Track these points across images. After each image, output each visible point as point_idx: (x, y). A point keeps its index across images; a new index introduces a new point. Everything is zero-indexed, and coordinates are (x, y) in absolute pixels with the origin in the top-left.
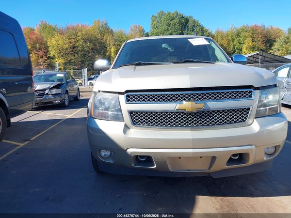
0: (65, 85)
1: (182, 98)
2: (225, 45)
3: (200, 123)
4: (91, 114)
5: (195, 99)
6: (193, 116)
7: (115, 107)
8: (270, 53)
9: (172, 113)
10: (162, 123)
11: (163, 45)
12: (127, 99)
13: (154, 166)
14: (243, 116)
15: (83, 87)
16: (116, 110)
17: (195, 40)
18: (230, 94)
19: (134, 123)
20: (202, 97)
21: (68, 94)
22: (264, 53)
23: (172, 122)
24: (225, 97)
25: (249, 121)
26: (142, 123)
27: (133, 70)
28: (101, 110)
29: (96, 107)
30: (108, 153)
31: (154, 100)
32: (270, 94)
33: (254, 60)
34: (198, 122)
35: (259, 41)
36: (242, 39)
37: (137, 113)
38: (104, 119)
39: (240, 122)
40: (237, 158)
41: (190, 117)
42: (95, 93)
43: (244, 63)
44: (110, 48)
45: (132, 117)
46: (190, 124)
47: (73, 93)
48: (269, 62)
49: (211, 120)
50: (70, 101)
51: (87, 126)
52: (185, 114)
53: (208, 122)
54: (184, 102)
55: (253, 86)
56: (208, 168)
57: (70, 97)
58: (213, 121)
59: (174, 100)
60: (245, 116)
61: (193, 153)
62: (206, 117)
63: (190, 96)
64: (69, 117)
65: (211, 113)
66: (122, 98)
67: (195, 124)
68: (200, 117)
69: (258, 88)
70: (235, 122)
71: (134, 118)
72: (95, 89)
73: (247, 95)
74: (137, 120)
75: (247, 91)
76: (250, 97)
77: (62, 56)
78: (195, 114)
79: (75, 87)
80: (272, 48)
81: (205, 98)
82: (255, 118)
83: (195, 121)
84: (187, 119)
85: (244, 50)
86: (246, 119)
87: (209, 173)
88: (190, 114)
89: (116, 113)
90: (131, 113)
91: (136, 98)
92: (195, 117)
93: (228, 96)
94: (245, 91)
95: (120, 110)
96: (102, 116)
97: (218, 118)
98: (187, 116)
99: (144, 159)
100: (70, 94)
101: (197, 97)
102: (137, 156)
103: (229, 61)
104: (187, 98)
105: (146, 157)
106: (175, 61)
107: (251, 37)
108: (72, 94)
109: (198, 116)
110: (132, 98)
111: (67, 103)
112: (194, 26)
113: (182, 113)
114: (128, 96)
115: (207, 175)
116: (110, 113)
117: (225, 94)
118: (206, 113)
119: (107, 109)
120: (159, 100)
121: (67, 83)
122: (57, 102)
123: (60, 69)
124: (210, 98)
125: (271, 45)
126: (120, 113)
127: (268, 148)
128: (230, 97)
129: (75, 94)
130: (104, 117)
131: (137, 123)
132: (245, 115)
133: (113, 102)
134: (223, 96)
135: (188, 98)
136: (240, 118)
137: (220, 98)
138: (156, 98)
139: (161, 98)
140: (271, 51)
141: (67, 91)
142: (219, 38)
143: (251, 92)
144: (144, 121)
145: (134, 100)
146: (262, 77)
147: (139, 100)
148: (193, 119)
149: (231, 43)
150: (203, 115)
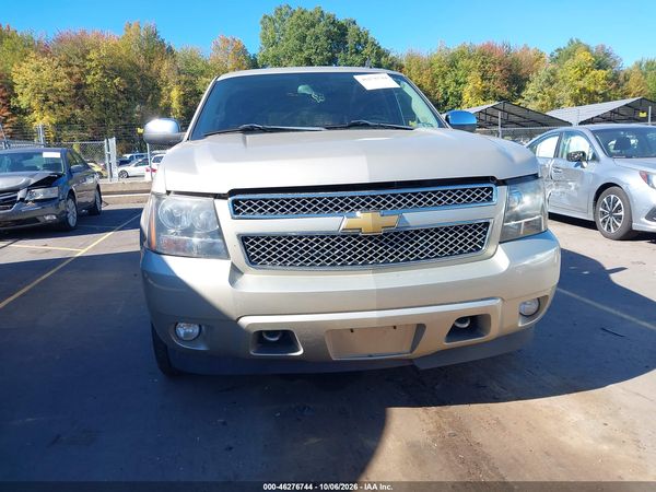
0: (65, 178)
1: (353, 204)
2: (427, 86)
3: (392, 257)
4: (149, 244)
5: (379, 206)
6: (376, 242)
7: (204, 226)
8: (519, 106)
9: (333, 237)
10: (312, 258)
11: (300, 88)
12: (234, 208)
13: (298, 350)
14: (475, 240)
15: (107, 181)
16: (208, 234)
17: (369, 79)
18: (450, 195)
19: (252, 260)
20: (394, 202)
21: (74, 199)
22: (506, 105)
23: (334, 257)
24: (440, 202)
25: (488, 249)
26: (269, 260)
27: (242, 145)
28: (172, 234)
29: (161, 228)
30: (194, 330)
31: (294, 210)
32: (526, 193)
33: (488, 120)
34: (386, 254)
35: (496, 78)
36: (461, 73)
37: (258, 239)
38: (182, 254)
39: (471, 251)
40: (467, 325)
41: (371, 245)
42: (159, 196)
43: (471, 129)
44: (170, 91)
45: (246, 247)
46: (371, 259)
47: (86, 198)
48: (518, 124)
49: (412, 249)
50: (80, 216)
51: (143, 271)
52: (360, 239)
53: (407, 253)
54: (358, 213)
55: (493, 178)
56: (408, 350)
57: (78, 206)
58: (417, 252)
59: (337, 209)
60: (479, 240)
61: (380, 319)
62: (402, 243)
63: (368, 200)
64: (82, 252)
65: (412, 236)
66: (224, 207)
67: (381, 258)
68: (392, 244)
69: (503, 182)
70: (461, 252)
71: (253, 250)
72: (159, 188)
73: (483, 195)
74: (258, 253)
75: (483, 189)
76: (489, 199)
77: (50, 107)
78: (381, 238)
79: (90, 181)
80: (523, 94)
81: (400, 205)
82: (500, 243)
83: (381, 251)
84: (366, 249)
85: (466, 97)
86: (482, 245)
87: (411, 360)
88: (371, 238)
89: (210, 240)
90: (244, 239)
91: (255, 207)
92: (381, 245)
93: (445, 198)
94: (477, 187)
95: (220, 233)
96: (178, 249)
97: (427, 244)
98: (365, 242)
99: (277, 339)
100: (78, 200)
101: (384, 203)
102: (260, 333)
103: (441, 125)
104: (363, 204)
105: (281, 334)
106: (330, 124)
107: (480, 69)
108: (83, 200)
109: (386, 241)
110: (244, 208)
111: (72, 221)
112: (359, 43)
113: (355, 236)
114: (236, 202)
115: (408, 364)
116: (196, 240)
117: (440, 195)
118: (402, 236)
119: (188, 232)
120: (304, 210)
121: (71, 173)
122: (47, 218)
123: (47, 139)
124: (410, 204)
125: (521, 88)
126: (219, 241)
127: (525, 303)
128: (450, 201)
129: (90, 200)
130: (183, 250)
131: (259, 260)
132: (480, 236)
133: (202, 216)
134: (435, 199)
135: (365, 205)
136: (470, 244)
137: (430, 203)
138: (299, 206)
139: (310, 206)
140: (520, 101)
141: (71, 192)
142: (414, 71)
143: (491, 189)
144: (275, 256)
145: (250, 211)
146: (511, 159)
147: (261, 211)
148: (376, 248)
149: (440, 81)
150: (396, 240)
